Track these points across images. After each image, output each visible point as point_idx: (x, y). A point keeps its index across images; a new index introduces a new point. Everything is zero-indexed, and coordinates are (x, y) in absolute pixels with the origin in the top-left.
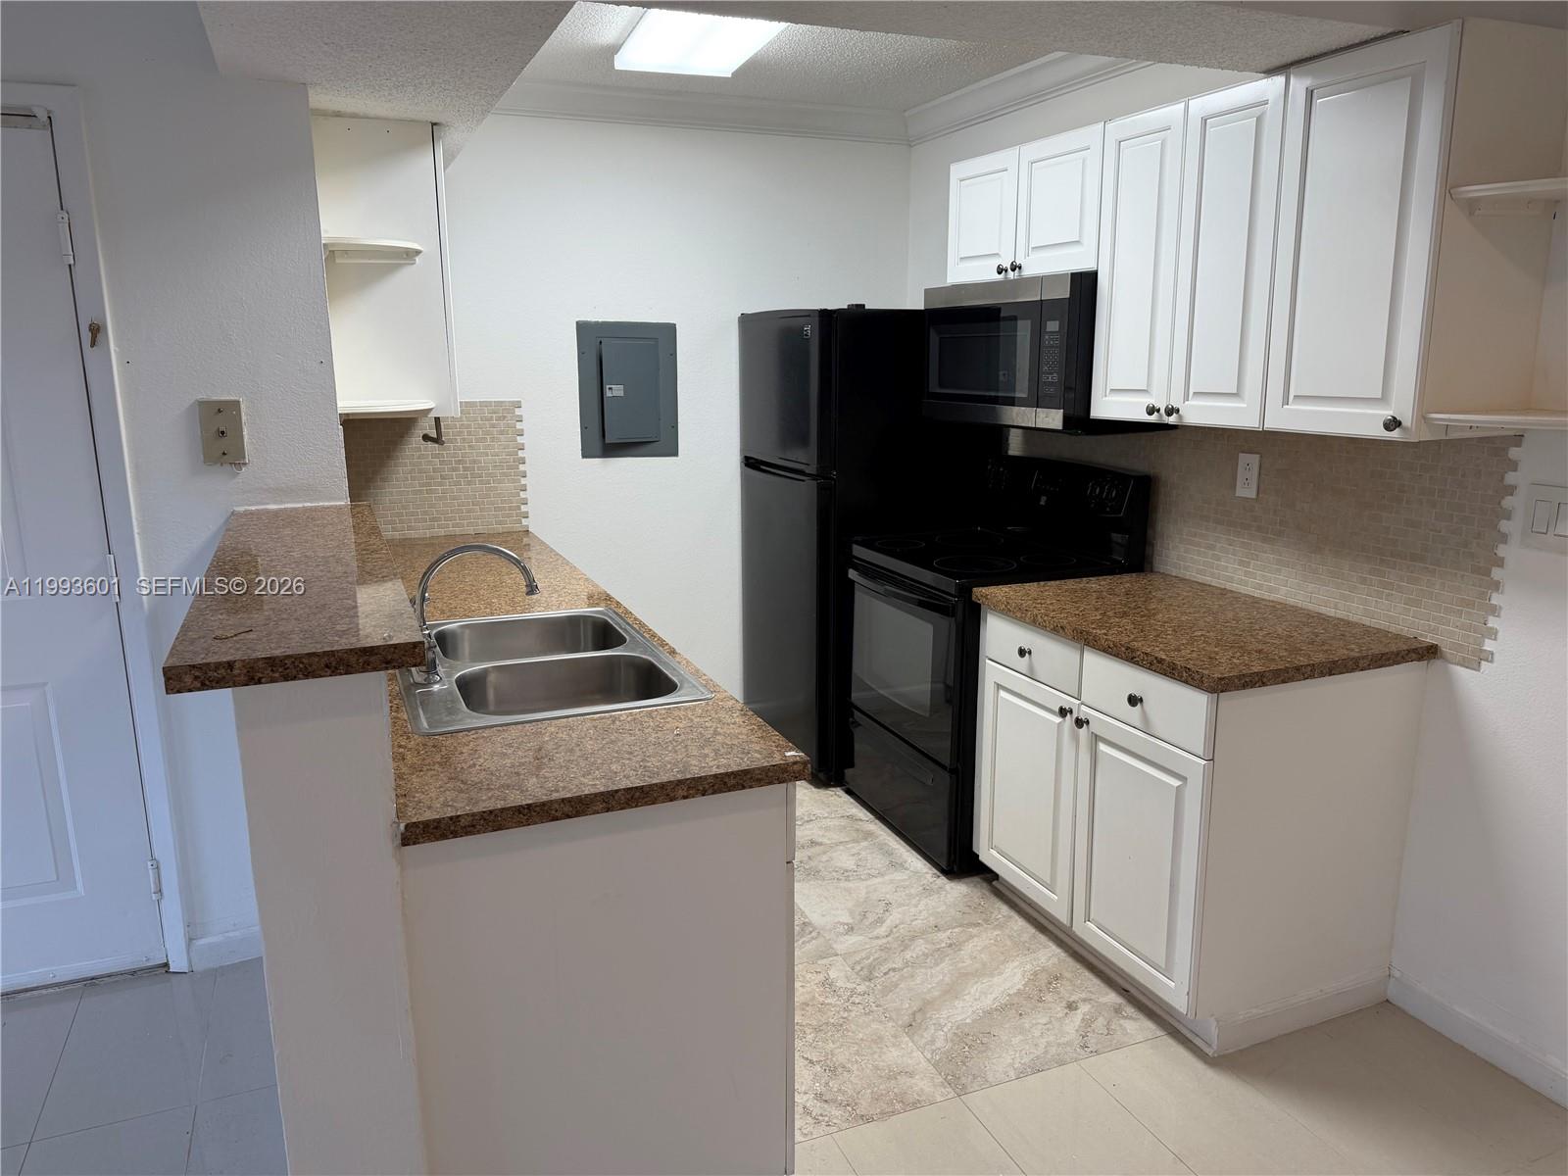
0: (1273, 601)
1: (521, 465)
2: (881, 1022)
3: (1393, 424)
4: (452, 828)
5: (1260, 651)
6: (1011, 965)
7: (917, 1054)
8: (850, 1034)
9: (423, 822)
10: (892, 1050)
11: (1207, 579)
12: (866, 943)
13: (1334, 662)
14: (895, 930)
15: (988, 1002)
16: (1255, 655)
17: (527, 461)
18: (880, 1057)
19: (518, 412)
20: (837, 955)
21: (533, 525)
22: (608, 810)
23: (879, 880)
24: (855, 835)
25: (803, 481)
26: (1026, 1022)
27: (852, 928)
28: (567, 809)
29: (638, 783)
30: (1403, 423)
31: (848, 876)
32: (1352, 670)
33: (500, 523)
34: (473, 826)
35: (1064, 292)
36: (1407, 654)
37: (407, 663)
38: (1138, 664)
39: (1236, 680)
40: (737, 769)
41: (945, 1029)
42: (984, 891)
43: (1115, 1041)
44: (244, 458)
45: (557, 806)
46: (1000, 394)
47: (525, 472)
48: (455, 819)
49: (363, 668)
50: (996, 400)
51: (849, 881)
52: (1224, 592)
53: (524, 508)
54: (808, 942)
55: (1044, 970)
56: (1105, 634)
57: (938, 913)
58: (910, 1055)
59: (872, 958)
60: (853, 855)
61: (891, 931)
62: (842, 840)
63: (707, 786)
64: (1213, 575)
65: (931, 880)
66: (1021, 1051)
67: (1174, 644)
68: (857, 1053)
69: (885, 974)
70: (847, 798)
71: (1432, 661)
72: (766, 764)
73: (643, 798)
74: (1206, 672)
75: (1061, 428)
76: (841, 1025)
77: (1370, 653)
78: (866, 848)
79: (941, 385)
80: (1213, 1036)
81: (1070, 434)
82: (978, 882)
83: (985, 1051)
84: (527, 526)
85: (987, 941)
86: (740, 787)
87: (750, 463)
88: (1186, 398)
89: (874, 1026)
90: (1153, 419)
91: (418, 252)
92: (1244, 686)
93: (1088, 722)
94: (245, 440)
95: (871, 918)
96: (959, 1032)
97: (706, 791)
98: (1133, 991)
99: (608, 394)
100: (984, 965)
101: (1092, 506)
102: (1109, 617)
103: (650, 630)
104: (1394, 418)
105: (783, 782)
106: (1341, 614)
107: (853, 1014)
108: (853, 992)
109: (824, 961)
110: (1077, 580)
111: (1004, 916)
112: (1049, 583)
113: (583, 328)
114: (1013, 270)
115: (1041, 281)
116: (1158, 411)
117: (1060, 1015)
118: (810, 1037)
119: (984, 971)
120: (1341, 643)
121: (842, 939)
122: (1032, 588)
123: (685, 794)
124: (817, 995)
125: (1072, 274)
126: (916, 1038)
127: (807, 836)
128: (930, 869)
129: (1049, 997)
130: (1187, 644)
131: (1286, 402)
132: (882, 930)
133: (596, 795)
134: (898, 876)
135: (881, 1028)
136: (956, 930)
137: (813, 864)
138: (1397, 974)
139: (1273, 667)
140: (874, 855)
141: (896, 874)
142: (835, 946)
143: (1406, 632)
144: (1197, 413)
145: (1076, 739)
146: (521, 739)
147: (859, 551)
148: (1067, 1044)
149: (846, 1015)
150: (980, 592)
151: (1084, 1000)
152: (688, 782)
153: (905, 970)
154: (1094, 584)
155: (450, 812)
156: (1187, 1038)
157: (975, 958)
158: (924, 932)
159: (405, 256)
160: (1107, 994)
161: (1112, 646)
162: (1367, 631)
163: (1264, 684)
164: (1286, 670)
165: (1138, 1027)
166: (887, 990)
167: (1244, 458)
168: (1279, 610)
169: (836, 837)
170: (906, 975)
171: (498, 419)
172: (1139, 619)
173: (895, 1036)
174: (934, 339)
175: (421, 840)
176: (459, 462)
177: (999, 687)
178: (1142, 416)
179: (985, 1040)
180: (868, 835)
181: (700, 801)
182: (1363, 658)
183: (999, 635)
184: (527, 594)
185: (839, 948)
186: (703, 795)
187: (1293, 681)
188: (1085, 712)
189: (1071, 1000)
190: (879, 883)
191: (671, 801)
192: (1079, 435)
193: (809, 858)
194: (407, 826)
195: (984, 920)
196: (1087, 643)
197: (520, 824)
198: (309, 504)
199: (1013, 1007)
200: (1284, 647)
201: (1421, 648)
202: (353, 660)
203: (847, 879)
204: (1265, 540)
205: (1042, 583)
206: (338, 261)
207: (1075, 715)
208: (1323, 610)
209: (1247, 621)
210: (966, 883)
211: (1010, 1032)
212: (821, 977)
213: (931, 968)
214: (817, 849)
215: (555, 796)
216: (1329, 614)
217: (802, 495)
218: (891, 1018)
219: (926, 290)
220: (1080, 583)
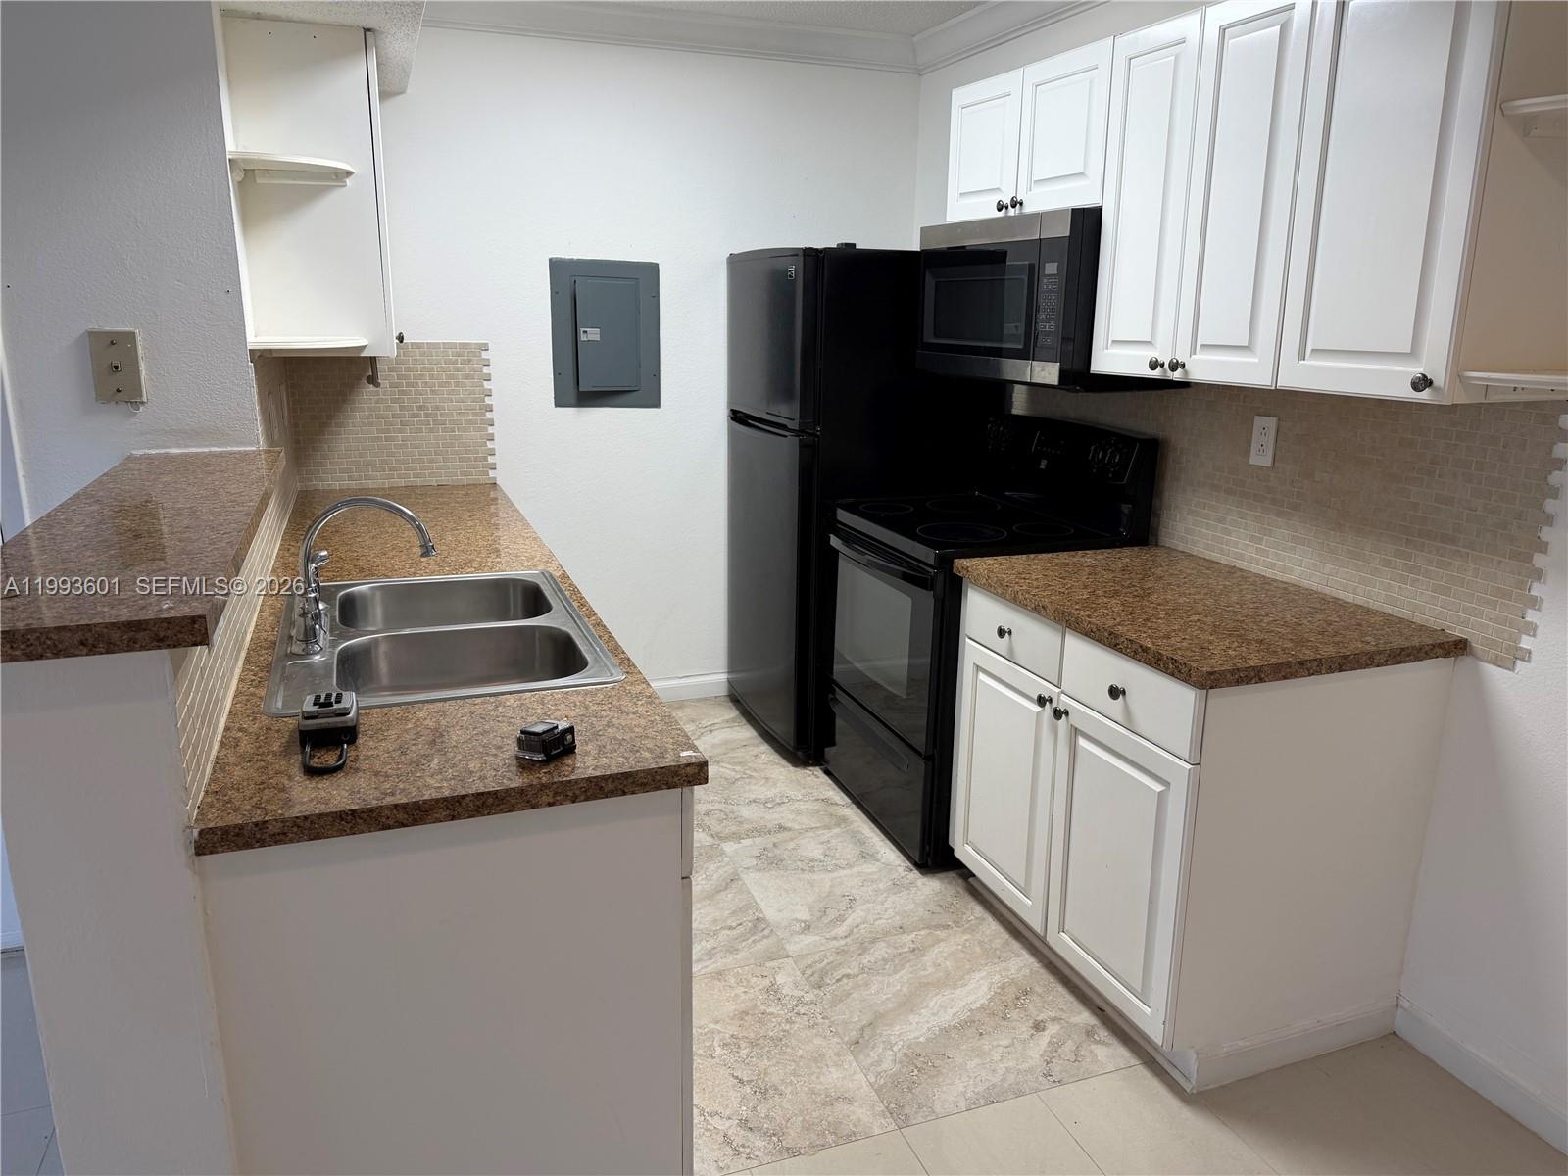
0: (1285, 583)
1: (487, 413)
2: (825, 1037)
3: (1422, 383)
4: (258, 836)
5: (1261, 642)
6: (977, 976)
7: (860, 1076)
8: (789, 1050)
9: (221, 828)
10: (833, 1070)
11: (1215, 556)
12: (822, 944)
13: (1345, 657)
14: (855, 930)
15: (946, 1018)
16: (1254, 646)
17: (494, 408)
18: (818, 1078)
19: (485, 355)
20: (788, 957)
21: (500, 476)
22: (453, 818)
23: (847, 872)
24: (827, 820)
25: (786, 436)
26: (985, 1044)
27: (809, 927)
28: (401, 816)
29: (492, 786)
30: (1435, 383)
31: (813, 867)
32: (1367, 666)
33: (465, 474)
34: (285, 834)
35: (1064, 231)
36: (1432, 649)
37: (185, 641)
38: (1121, 652)
39: (1229, 676)
40: (616, 772)
41: (895, 1048)
42: (959, 889)
43: (1082, 1070)
44: (141, 396)
45: (387, 813)
46: (1004, 346)
47: (492, 420)
48: (261, 825)
49: (128, 646)
50: (999, 353)
51: (814, 871)
52: (1232, 570)
53: (491, 459)
54: (759, 941)
55: (1013, 981)
56: (1089, 616)
57: (905, 912)
58: (849, 1077)
59: (826, 962)
60: (823, 843)
61: (851, 931)
62: (814, 826)
63: (577, 792)
64: (1222, 551)
65: (903, 874)
66: (976, 1077)
67: (1164, 629)
68: (794, 1074)
69: (838, 980)
70: (825, 778)
71: (1460, 657)
72: (653, 766)
73: (498, 805)
74: (1194, 665)
75: (1056, 383)
76: (781, 1039)
77: (1388, 647)
78: (838, 835)
79: (936, 336)
80: (1192, 1070)
81: (1068, 390)
82: (953, 878)
83: (934, 1076)
84: (495, 478)
85: (955, 947)
86: (620, 792)
87: (736, 417)
88: (1193, 351)
89: (818, 1041)
90: (1157, 374)
91: (349, 174)
92: (1238, 682)
93: (1067, 714)
94: (143, 377)
95: (832, 914)
96: (909, 1052)
97: (577, 797)
98: (1109, 1010)
99: (583, 338)
100: (948, 974)
101: (1094, 471)
102: (1097, 597)
103: (582, 598)
104: (1424, 376)
105: (675, 786)
106: (1360, 600)
107: (796, 1027)
108: (799, 999)
109: (774, 964)
110: (1072, 553)
111: (977, 918)
112: (1040, 556)
113: (556, 266)
114: (1014, 206)
115: (1039, 217)
116: (1162, 365)
117: (1025, 1036)
118: (744, 1052)
119: (947, 981)
120: (1356, 635)
121: (797, 940)
122: (1019, 561)
123: (551, 800)
124: (759, 1003)
125: (1073, 209)
126: (862, 1057)
127: (775, 820)
128: (904, 862)
129: (1014, 1015)
130: (1180, 630)
131: (1302, 356)
132: (841, 930)
133: (437, 800)
134: (869, 868)
135: (824, 1044)
136: (923, 932)
137: (777, 852)
138: (1406, 1005)
139: (1273, 660)
140: (845, 844)
141: (865, 866)
142: (787, 946)
143: (1434, 623)
144: (1204, 369)
145: (1055, 732)
146: (380, 726)
147: (844, 516)
148: (1030, 1070)
149: (788, 1027)
150: (963, 564)
151: (1054, 1020)
152: (555, 786)
153: (861, 977)
154: (1089, 558)
155: (258, 816)
156: (1163, 1069)
157: (939, 965)
158: (886, 933)
159: (334, 178)
160: (1080, 1013)
161: (1094, 630)
162: (1388, 620)
163: (1261, 680)
164: (1288, 664)
165: (1109, 1054)
166: (839, 999)
167: (1260, 422)
168: (1291, 593)
169: (807, 821)
170: (861, 982)
171: (463, 362)
172: (1131, 600)
173: (838, 1054)
174: (930, 282)
175: (219, 849)
176: (420, 408)
177: (978, 668)
178: (1144, 371)
179: (938, 1063)
180: (843, 820)
181: (568, 808)
182: (1380, 652)
183: (980, 612)
184: (422, 555)
185: (792, 948)
186: (574, 802)
187: (1296, 677)
188: (1065, 702)
189: (1039, 1018)
190: (845, 876)
191: (533, 808)
192: (1078, 391)
193: (775, 845)
194: (201, 833)
195: (954, 922)
196: (1069, 626)
197: (342, 833)
198: (216, 449)
199: (971, 1026)
200: (1290, 636)
201: (1448, 642)
202: (115, 635)
203: (812, 870)
204: (1279, 514)
205: (1032, 556)
206: (258, 181)
207: (1054, 705)
208: (1341, 595)
209: (1252, 606)
210: (941, 879)
211: (966, 1055)
212: (767, 982)
213: (889, 975)
214: (781, 836)
215: (389, 800)
216: (1346, 600)
217: (783, 453)
218: (837, 1033)
219: (922, 228)
220: (1074, 556)
